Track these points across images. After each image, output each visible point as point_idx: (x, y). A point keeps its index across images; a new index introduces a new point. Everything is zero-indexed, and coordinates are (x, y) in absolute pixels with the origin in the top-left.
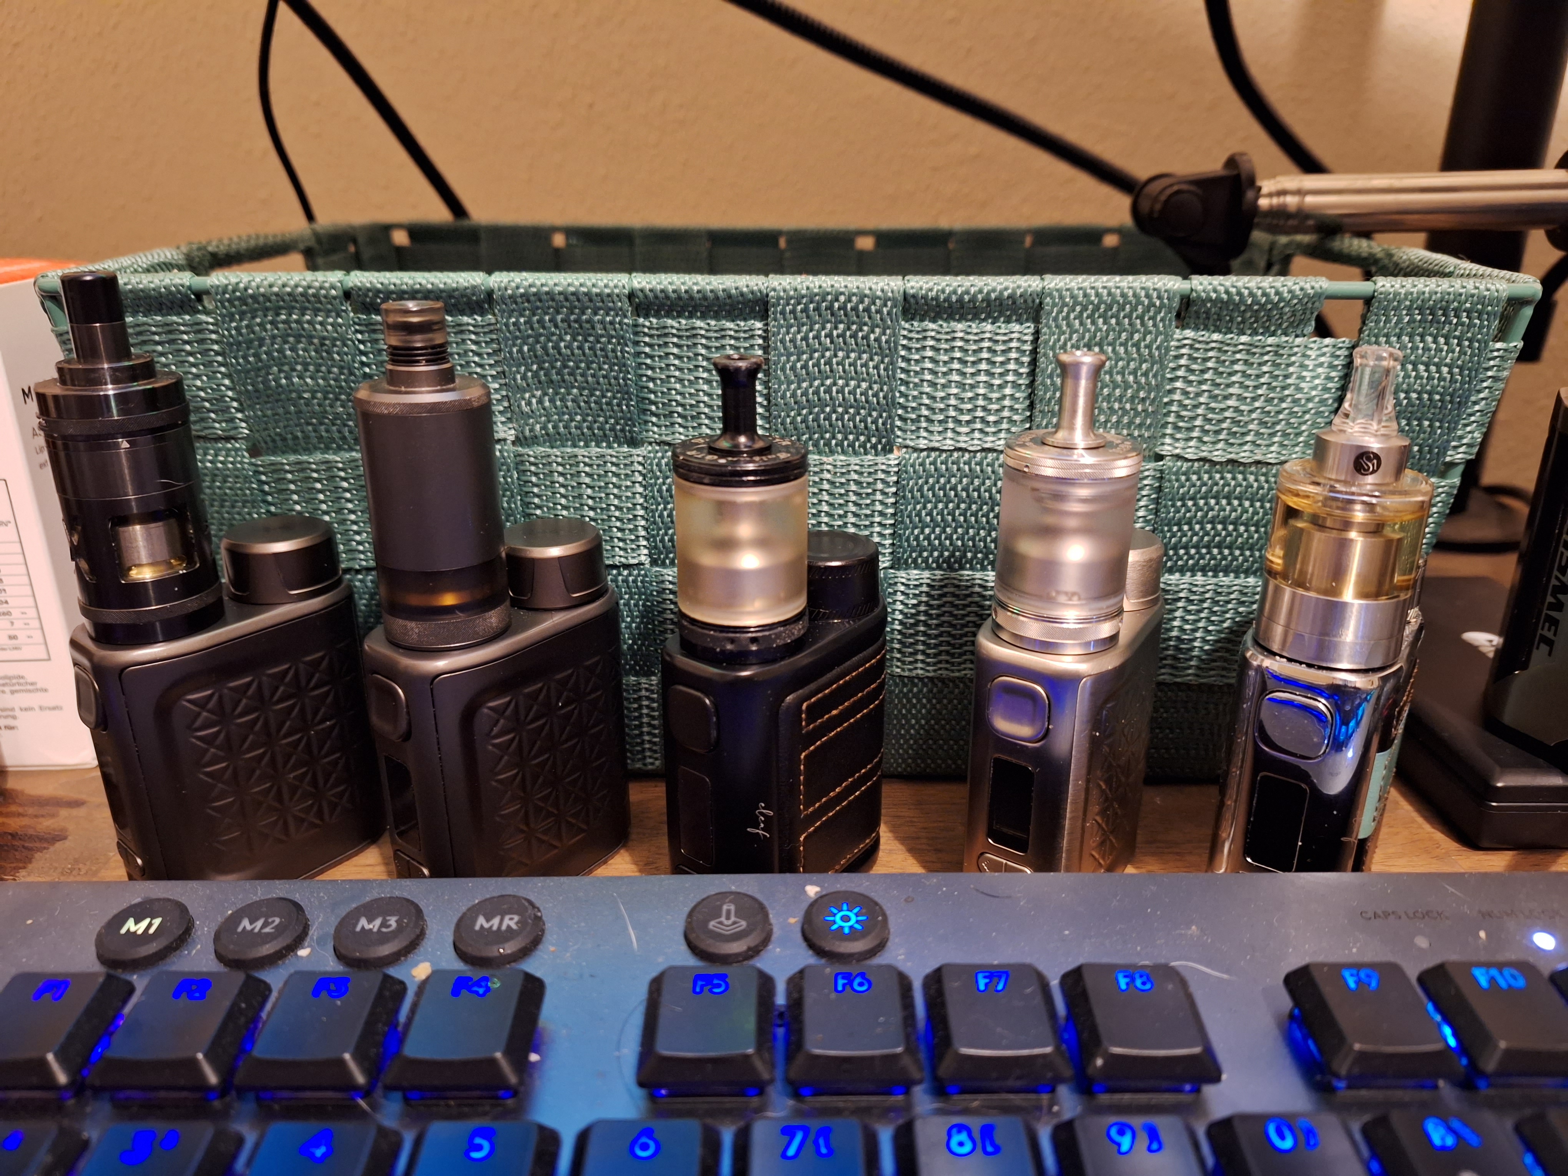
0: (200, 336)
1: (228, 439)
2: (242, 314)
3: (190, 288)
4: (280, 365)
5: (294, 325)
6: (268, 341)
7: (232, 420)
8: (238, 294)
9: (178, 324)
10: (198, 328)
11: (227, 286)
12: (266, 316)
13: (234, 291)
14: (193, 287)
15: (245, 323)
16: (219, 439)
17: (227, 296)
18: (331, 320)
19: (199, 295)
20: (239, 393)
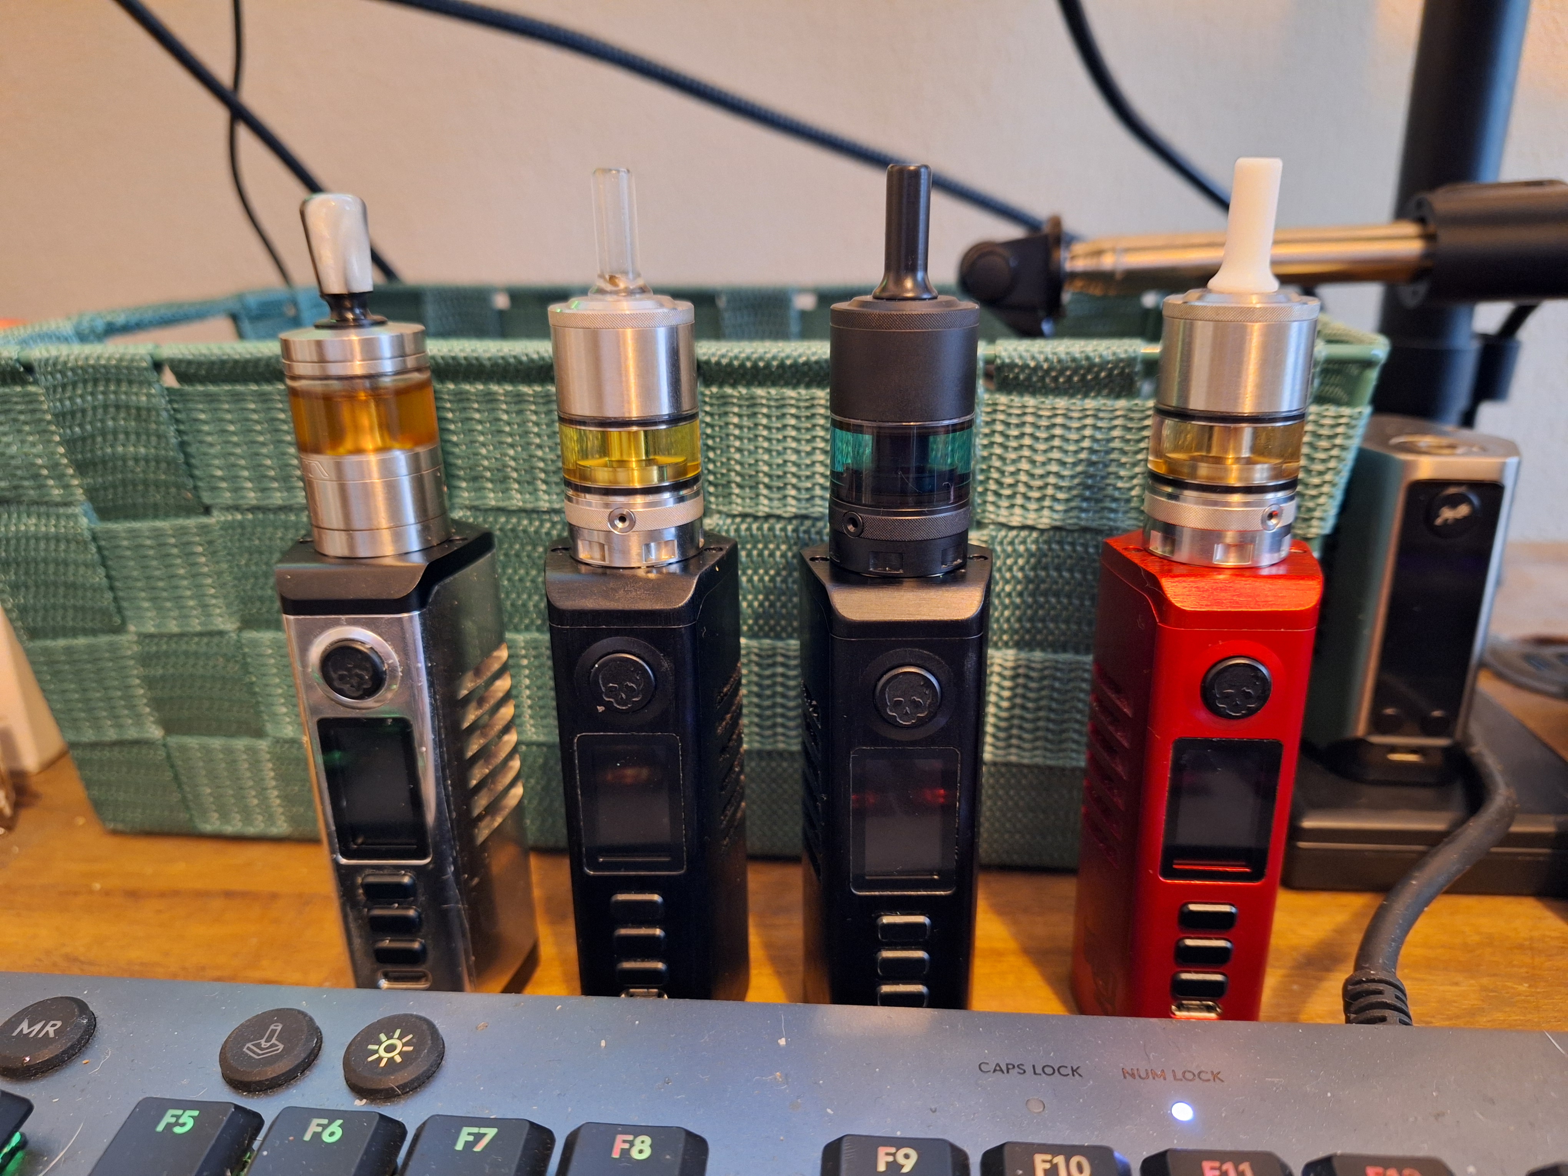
0: (31, 407)
1: (66, 504)
2: (64, 386)
3: (18, 360)
4: (104, 434)
5: (112, 396)
6: (90, 413)
7: (66, 487)
8: (59, 367)
9: (12, 396)
10: (31, 399)
11: (47, 360)
12: (85, 388)
13: (55, 364)
14: (22, 360)
15: (68, 394)
16: (57, 505)
17: (49, 369)
18: (145, 391)
19: (29, 368)
20: (70, 461)
